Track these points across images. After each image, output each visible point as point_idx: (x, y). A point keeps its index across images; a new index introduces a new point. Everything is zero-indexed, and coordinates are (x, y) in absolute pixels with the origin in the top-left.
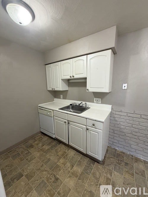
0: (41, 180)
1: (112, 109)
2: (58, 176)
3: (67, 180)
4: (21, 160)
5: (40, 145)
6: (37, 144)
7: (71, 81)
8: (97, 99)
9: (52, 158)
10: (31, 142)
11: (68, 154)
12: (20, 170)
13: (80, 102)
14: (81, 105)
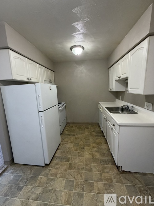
0: (78, 143)
2: (85, 148)
3: (87, 153)
4: (79, 131)
5: (92, 130)
6: (91, 129)
9: (91, 140)
10: (89, 126)
11: (101, 145)
12: (75, 134)
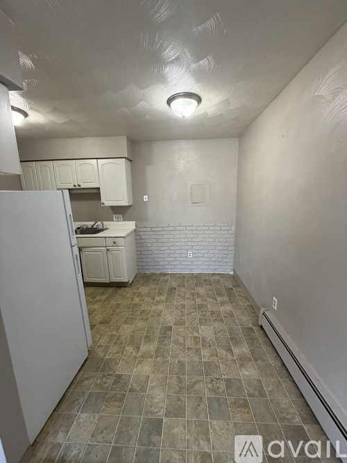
1: (136, 226)
7: (74, 192)
8: (117, 215)
13: (93, 223)
14: (95, 227)
